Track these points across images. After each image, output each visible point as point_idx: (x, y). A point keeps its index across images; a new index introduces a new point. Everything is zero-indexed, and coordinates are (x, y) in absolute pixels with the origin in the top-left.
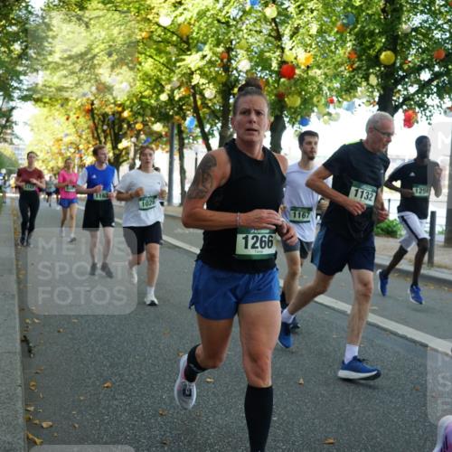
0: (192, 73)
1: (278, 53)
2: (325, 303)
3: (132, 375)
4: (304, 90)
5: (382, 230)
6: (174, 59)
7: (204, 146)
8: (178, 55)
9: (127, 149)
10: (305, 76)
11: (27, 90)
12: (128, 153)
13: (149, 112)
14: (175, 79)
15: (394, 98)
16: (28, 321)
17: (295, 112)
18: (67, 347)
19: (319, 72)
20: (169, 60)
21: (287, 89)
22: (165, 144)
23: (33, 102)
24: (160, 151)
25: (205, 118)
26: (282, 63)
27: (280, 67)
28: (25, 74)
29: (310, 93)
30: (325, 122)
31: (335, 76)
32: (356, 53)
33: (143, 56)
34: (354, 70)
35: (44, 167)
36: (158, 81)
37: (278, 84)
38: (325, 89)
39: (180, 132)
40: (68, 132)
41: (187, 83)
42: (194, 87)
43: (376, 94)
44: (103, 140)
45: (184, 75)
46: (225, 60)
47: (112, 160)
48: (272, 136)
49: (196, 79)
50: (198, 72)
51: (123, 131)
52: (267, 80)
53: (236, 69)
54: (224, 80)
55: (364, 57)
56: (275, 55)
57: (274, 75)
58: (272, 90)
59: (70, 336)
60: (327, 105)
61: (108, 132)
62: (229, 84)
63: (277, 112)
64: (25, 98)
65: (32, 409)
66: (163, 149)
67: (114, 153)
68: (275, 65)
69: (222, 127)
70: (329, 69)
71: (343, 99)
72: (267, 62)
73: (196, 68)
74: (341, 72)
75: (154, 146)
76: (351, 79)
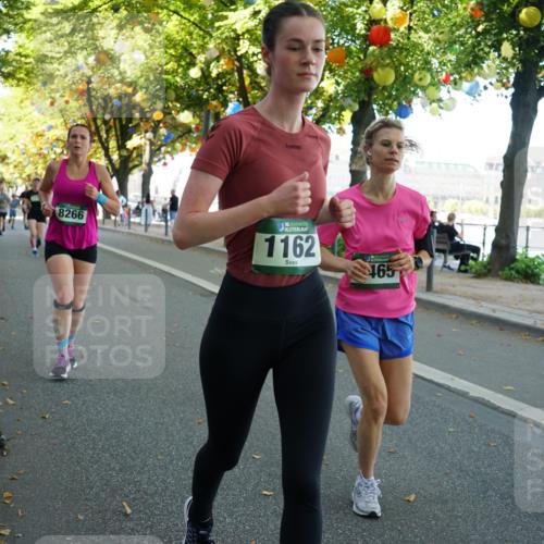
0: (238, 38)
1: (364, 8)
2: (436, 380)
3: (153, 483)
4: (404, 64)
5: (517, 272)
6: (210, 16)
8: (217, 11)
9: (138, 148)
10: (405, 42)
12: (140, 156)
13: (172, 95)
14: (211, 45)
15: (539, 77)
17: (390, 96)
18: (56, 441)
19: (425, 36)
20: (204, 17)
21: (377, 61)
22: (196, 143)
24: (187, 151)
26: (372, 22)
27: (368, 30)
29: (412, 67)
30: (433, 112)
31: (451, 43)
32: (482, 9)
33: (165, 11)
34: (478, 34)
35: (17, 175)
36: (186, 49)
37: (365, 55)
38: (435, 63)
40: (53, 123)
41: (229, 51)
42: (239, 59)
43: (512, 71)
44: (105, 136)
45: (225, 40)
47: (117, 166)
48: (354, 132)
49: (245, 47)
51: (134, 123)
52: (349, 52)
55: (494, 17)
56: (360, 11)
57: (358, 42)
58: (356, 63)
59: (60, 425)
60: (436, 84)
61: (112, 123)
63: (363, 96)
65: (6, 532)
66: (192, 150)
67: (120, 156)
68: (360, 27)
70: (442, 33)
71: (461, 78)
72: (348, 21)
73: (244, 30)
74: (460, 36)
75: (178, 145)
76: (474, 47)
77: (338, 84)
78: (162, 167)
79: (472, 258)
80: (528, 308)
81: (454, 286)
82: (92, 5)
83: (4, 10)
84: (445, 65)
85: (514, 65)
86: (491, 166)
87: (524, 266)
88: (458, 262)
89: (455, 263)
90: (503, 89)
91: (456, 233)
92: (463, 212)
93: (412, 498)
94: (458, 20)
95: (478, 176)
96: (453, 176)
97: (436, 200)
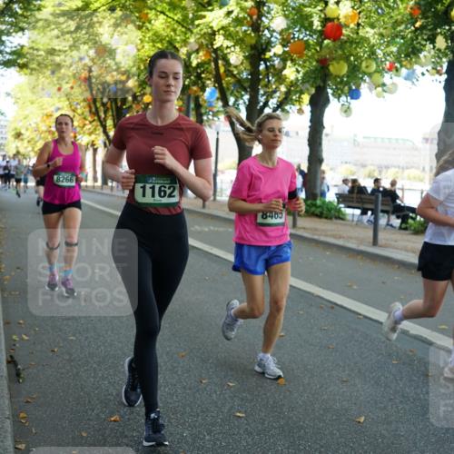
0: (214, 33)
1: (319, 8)
4: (353, 55)
6: (191, 15)
7: (228, 124)
8: (197, 11)
10: (355, 36)
11: (10, 54)
14: (192, 40)
16: (14, 337)
17: (341, 82)
18: (64, 371)
19: (372, 31)
20: (185, 17)
21: (331, 53)
23: (18, 69)
25: (228, 89)
26: (326, 20)
27: (324, 26)
28: (8, 34)
29: (361, 57)
30: (378, 96)
31: (394, 37)
32: (419, 8)
33: (153, 12)
34: (416, 29)
35: (30, 149)
36: (171, 43)
37: (321, 48)
38: (380, 53)
39: (198, 106)
40: (60, 105)
41: (207, 45)
42: (215, 51)
43: (445, 61)
44: (103, 116)
45: (203, 35)
46: (255, 17)
48: (311, 112)
49: (220, 41)
50: (221, 32)
51: (128, 105)
52: (307, 45)
53: (268, 29)
54: (253, 42)
55: (430, 14)
56: (315, 10)
57: (315, 37)
58: (313, 54)
59: (67, 357)
60: (380, 71)
61: (109, 105)
62: (260, 48)
63: (319, 82)
64: (7, 64)
65: (22, 446)
68: (317, 24)
69: (249, 100)
70: (386, 28)
71: (401, 66)
72: (307, 19)
73: (219, 27)
74: (401, 31)
76: (413, 41)
77: (298, 71)
79: (412, 218)
81: (396, 241)
82: (93, 7)
83: (20, 12)
84: (388, 55)
85: (446, 55)
86: (426, 140)
88: (399, 221)
89: (396, 222)
90: (437, 76)
91: (397, 197)
92: (403, 179)
93: (362, 419)
94: (399, 17)
95: (416, 149)
96: (395, 149)
97: (380, 169)
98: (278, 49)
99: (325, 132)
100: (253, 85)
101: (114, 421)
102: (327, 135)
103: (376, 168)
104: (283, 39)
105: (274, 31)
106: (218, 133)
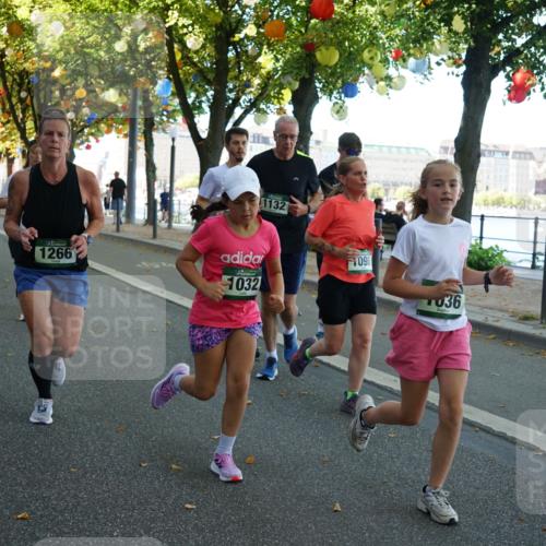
0: (167, 8)
2: (378, 382)
4: (348, 39)
7: (186, 126)
10: (350, 15)
15: (492, 54)
17: (332, 74)
19: (372, 10)
21: (319, 36)
22: (123, 124)
24: (114, 134)
25: (187, 81)
29: (358, 43)
30: (380, 92)
31: (398, 17)
34: (427, 7)
37: (306, 29)
38: (382, 37)
39: (147, 104)
42: (169, 30)
43: (463, 46)
45: (152, 10)
49: (173, 17)
50: (176, 6)
52: (289, 26)
53: (238, 3)
54: (219, 20)
58: (297, 38)
60: (385, 61)
61: (28, 101)
62: (227, 27)
63: (305, 74)
66: (119, 131)
69: (214, 97)
70: (388, 5)
71: (409, 55)
74: (409, 9)
75: (103, 126)
76: (423, 22)
77: (277, 60)
78: (85, 150)
80: (479, 303)
84: (392, 40)
85: (466, 41)
86: (445, 149)
87: (476, 258)
90: (454, 69)
96: (405, 161)
97: (387, 186)
98: (251, 30)
99: (313, 139)
100: (218, 75)
101: (22, 518)
102: (318, 142)
103: (381, 186)
104: (257, 17)
105: (247, 6)
106: (173, 140)
